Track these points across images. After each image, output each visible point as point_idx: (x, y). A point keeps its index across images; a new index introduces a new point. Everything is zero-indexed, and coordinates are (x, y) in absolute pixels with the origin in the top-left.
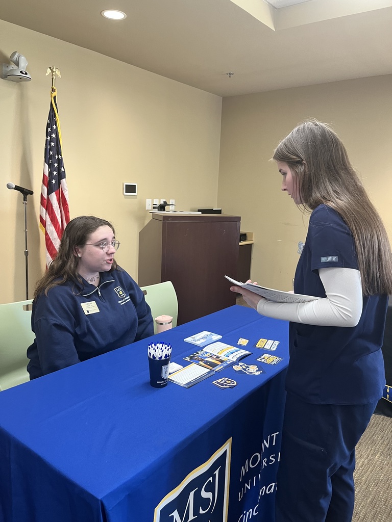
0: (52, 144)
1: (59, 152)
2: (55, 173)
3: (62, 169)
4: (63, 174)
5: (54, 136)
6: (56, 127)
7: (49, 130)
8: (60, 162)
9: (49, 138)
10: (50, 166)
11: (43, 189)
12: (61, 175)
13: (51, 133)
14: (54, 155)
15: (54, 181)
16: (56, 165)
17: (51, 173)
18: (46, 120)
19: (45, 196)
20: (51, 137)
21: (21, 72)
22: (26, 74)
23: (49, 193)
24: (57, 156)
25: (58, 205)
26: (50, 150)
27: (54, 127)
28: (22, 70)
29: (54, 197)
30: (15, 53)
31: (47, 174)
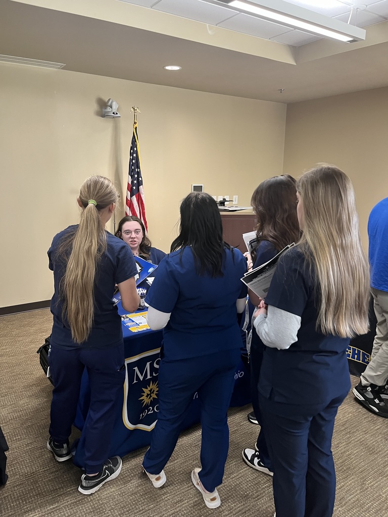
0: (134, 161)
1: (138, 167)
2: (135, 182)
3: (140, 179)
4: (141, 182)
5: (135, 155)
6: (137, 149)
7: (132, 151)
8: (139, 173)
9: (131, 157)
10: (132, 177)
11: (127, 193)
12: (140, 183)
13: (133, 153)
14: (135, 169)
15: (134, 188)
16: (136, 176)
17: (132, 182)
18: (130, 145)
19: (129, 198)
20: (133, 156)
21: (113, 113)
22: (117, 114)
23: (131, 196)
24: (137, 170)
25: (137, 204)
26: (132, 165)
27: (135, 149)
28: (114, 111)
29: (134, 199)
30: (110, 99)
31: (130, 183)
